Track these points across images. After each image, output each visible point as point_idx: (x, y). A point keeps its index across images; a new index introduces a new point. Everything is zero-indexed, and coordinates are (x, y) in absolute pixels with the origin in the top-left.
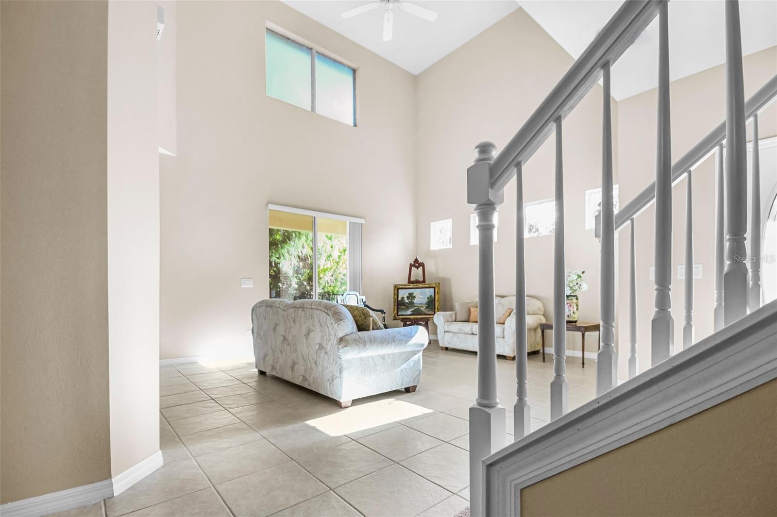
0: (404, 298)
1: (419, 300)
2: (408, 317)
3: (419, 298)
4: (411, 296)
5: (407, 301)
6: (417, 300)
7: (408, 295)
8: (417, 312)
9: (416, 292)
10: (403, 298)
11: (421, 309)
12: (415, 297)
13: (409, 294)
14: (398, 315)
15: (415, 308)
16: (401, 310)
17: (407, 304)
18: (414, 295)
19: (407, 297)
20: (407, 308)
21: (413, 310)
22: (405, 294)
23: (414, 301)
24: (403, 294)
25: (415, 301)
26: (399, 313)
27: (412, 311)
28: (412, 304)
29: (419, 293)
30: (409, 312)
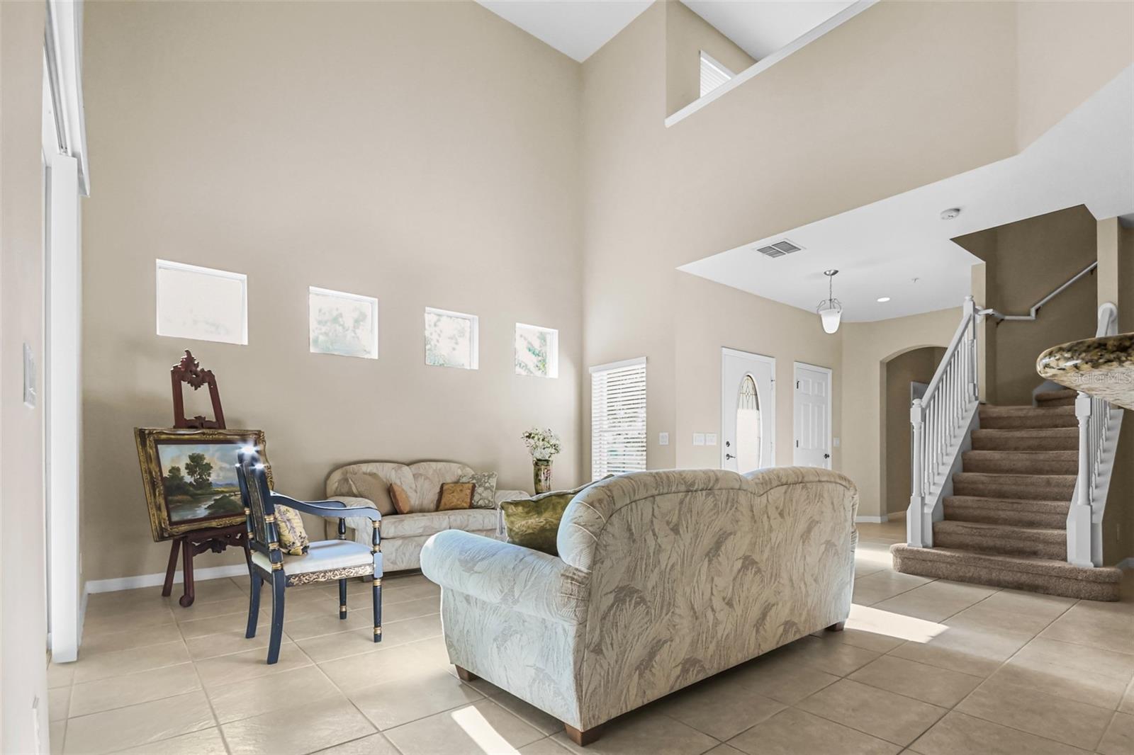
0: (178, 469)
1: (222, 474)
2: (205, 525)
3: (221, 468)
4: (197, 464)
5: (188, 479)
6: (218, 476)
7: (188, 461)
8: (222, 509)
9: (210, 453)
10: (175, 471)
11: (232, 498)
12: (208, 467)
13: (192, 458)
14: (172, 524)
15: (218, 498)
16: (177, 509)
17: (191, 489)
18: (205, 461)
19: (188, 467)
20: (196, 500)
21: (213, 502)
22: (179, 457)
23: (211, 479)
24: (173, 458)
25: (213, 478)
26: (175, 518)
27: (209, 507)
28: (202, 488)
29: (218, 454)
30: (202, 511)
